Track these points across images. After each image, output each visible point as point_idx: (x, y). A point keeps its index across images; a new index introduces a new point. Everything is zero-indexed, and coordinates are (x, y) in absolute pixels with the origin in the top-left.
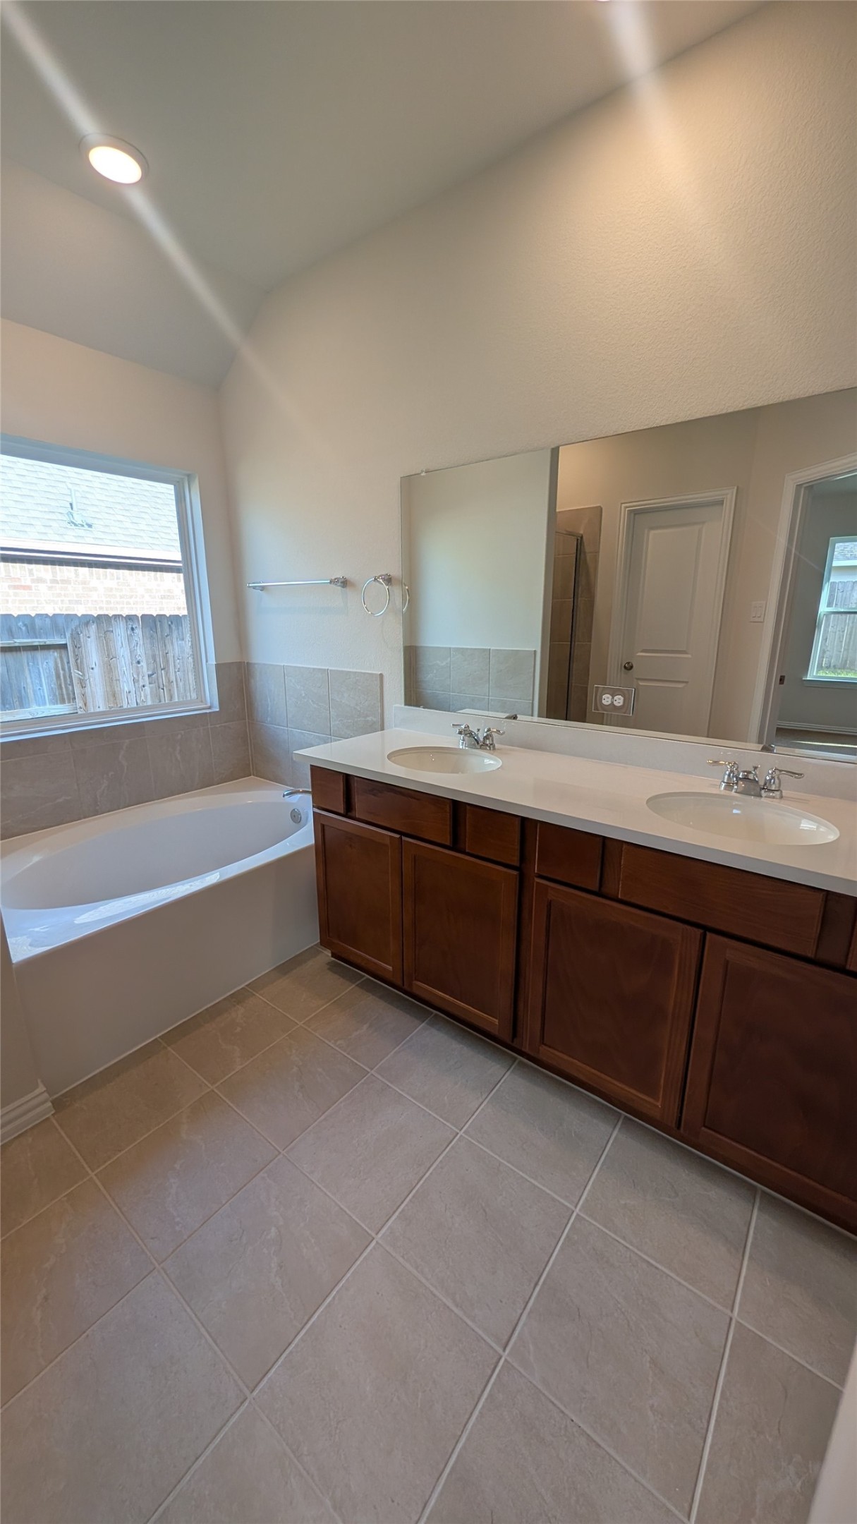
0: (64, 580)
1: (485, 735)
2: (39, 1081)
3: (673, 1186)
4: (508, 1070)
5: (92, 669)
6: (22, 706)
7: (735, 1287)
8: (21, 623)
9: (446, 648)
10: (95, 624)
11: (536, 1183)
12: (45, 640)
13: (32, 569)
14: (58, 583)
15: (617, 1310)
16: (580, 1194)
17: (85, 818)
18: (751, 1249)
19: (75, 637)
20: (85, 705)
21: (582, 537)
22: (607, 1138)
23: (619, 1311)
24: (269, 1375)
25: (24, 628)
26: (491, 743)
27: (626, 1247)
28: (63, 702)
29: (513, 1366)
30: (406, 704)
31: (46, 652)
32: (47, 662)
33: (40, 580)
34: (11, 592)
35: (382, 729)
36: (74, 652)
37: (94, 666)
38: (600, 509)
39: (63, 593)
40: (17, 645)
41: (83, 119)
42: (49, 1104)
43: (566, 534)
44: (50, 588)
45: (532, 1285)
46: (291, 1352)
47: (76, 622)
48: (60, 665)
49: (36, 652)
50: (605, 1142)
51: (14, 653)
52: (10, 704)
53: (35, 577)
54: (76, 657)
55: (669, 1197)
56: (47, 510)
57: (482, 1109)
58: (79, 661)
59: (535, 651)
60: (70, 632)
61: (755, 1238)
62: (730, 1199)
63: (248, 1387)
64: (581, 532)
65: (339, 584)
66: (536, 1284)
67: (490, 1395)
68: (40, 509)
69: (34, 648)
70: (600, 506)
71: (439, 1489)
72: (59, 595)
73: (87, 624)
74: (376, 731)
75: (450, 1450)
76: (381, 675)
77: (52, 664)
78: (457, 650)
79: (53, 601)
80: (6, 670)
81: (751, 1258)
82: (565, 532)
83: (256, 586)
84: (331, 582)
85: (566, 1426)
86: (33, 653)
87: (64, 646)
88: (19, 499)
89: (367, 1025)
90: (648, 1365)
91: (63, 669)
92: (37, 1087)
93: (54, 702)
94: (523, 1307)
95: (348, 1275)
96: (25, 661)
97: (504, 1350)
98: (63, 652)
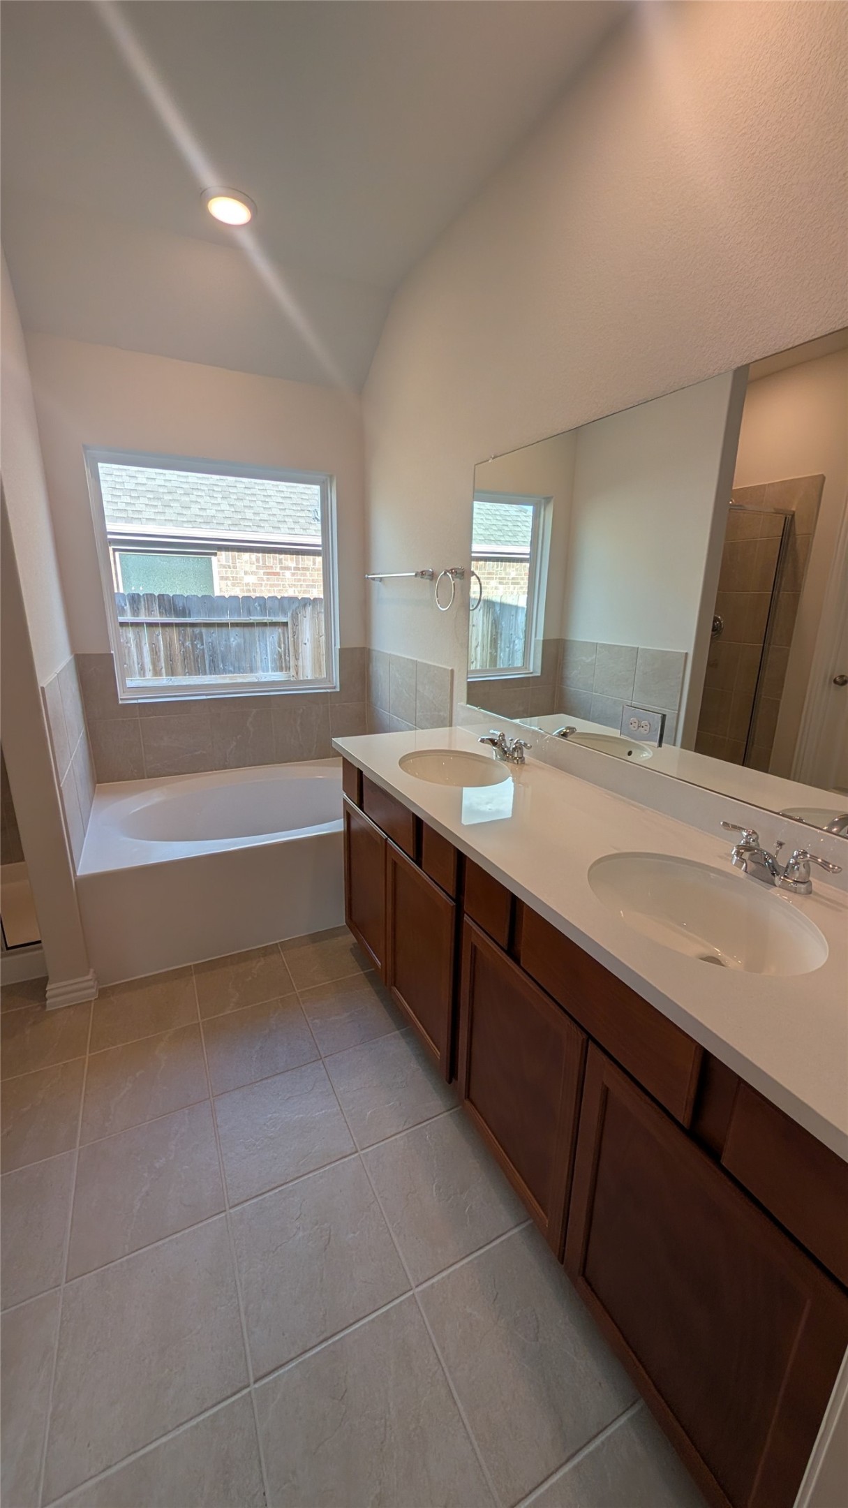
0: (306, 568)
1: (514, 746)
2: (92, 970)
3: (538, 1327)
4: (447, 1111)
5: (305, 644)
6: (252, 671)
7: (531, 1487)
8: (257, 604)
9: (593, 643)
10: (311, 606)
11: (395, 1239)
12: (273, 618)
13: (282, 559)
14: (299, 570)
15: (381, 1419)
16: (431, 1275)
17: (216, 770)
18: (586, 1457)
19: (295, 617)
20: (297, 674)
21: (793, 516)
22: (500, 1233)
23: (383, 1421)
24: (85, 1277)
25: (258, 608)
26: (520, 756)
27: (439, 1360)
28: (281, 670)
29: (252, 1402)
30: (468, 702)
31: (273, 628)
32: (273, 636)
33: (288, 568)
34: (265, 577)
35: (451, 725)
36: (293, 629)
37: (306, 642)
38: (823, 478)
39: (302, 578)
40: (251, 621)
41: (207, 176)
42: (94, 990)
43: (774, 513)
44: (293, 574)
45: (321, 1338)
46: (108, 1269)
47: (297, 604)
48: (282, 639)
49: (265, 628)
50: (496, 1235)
51: (250, 628)
52: (243, 669)
53: (283, 565)
54: (294, 634)
55: (526, 1337)
56: (299, 509)
57: (396, 1139)
58: (295, 637)
59: (687, 654)
60: (291, 612)
61: (598, 1449)
62: (600, 1384)
63: (66, 1278)
64: (794, 509)
65: (426, 577)
66: (326, 1340)
67: (216, 1415)
68: (294, 508)
69: (265, 624)
70: (822, 475)
71: (124, 1464)
72: (299, 580)
73: (305, 606)
74: (445, 726)
75: (154, 1438)
76: (452, 671)
77: (276, 638)
78: (603, 646)
79: (295, 585)
80: (243, 642)
81: (576, 1468)
82: (773, 511)
83: (374, 578)
84: (416, 575)
85: (255, 1495)
86: (263, 628)
87: (286, 624)
88: (281, 500)
89: (348, 1014)
90: (372, 1498)
91: (284, 643)
92: (88, 974)
93: (274, 670)
94: (299, 1353)
95: (187, 1231)
96: (257, 634)
97: (255, 1382)
98: (285, 628)
